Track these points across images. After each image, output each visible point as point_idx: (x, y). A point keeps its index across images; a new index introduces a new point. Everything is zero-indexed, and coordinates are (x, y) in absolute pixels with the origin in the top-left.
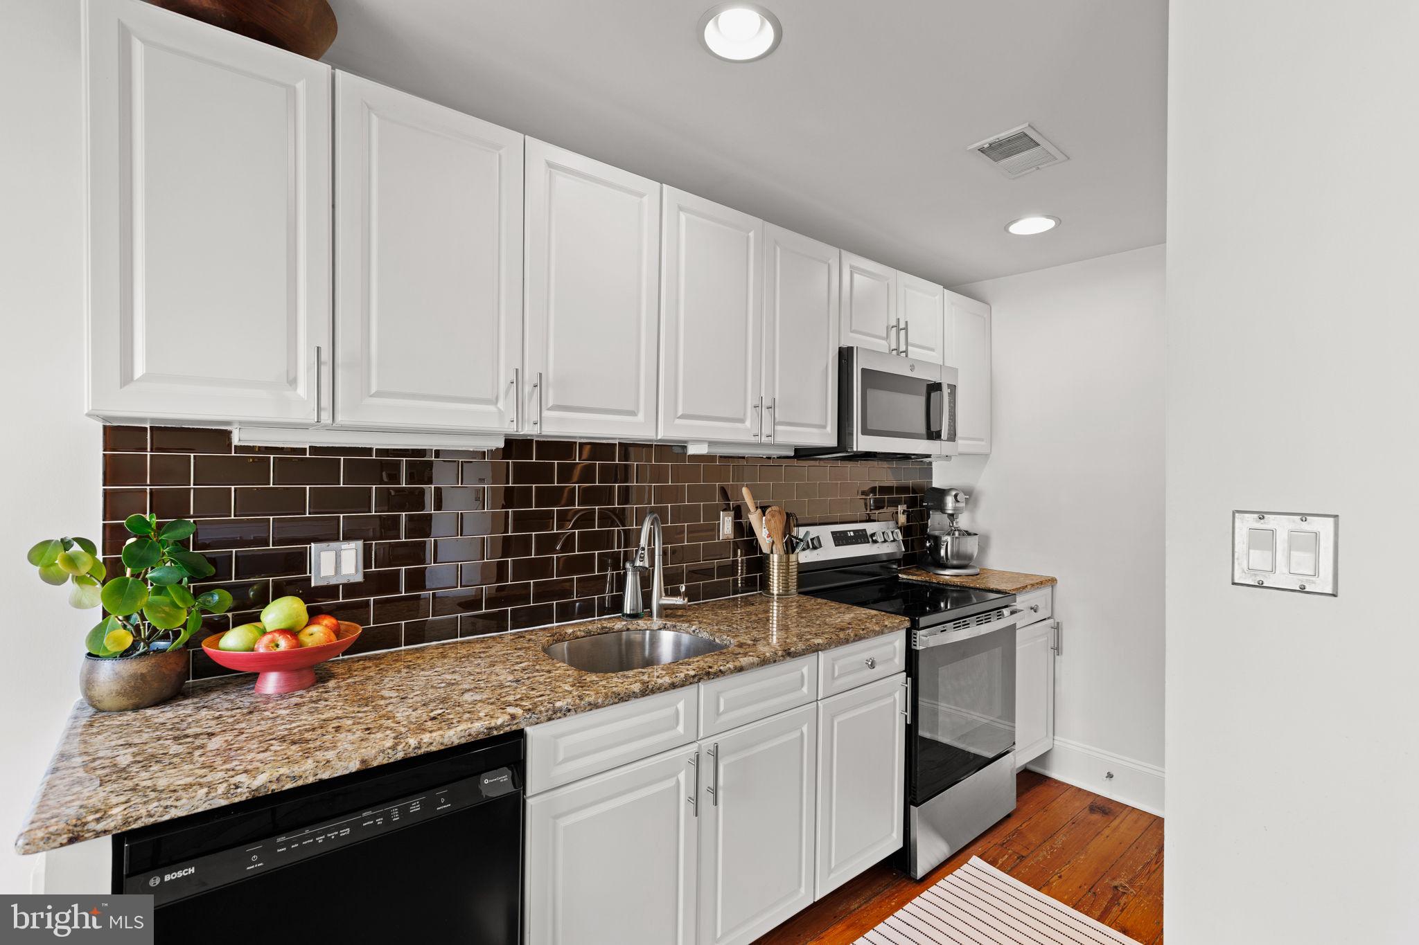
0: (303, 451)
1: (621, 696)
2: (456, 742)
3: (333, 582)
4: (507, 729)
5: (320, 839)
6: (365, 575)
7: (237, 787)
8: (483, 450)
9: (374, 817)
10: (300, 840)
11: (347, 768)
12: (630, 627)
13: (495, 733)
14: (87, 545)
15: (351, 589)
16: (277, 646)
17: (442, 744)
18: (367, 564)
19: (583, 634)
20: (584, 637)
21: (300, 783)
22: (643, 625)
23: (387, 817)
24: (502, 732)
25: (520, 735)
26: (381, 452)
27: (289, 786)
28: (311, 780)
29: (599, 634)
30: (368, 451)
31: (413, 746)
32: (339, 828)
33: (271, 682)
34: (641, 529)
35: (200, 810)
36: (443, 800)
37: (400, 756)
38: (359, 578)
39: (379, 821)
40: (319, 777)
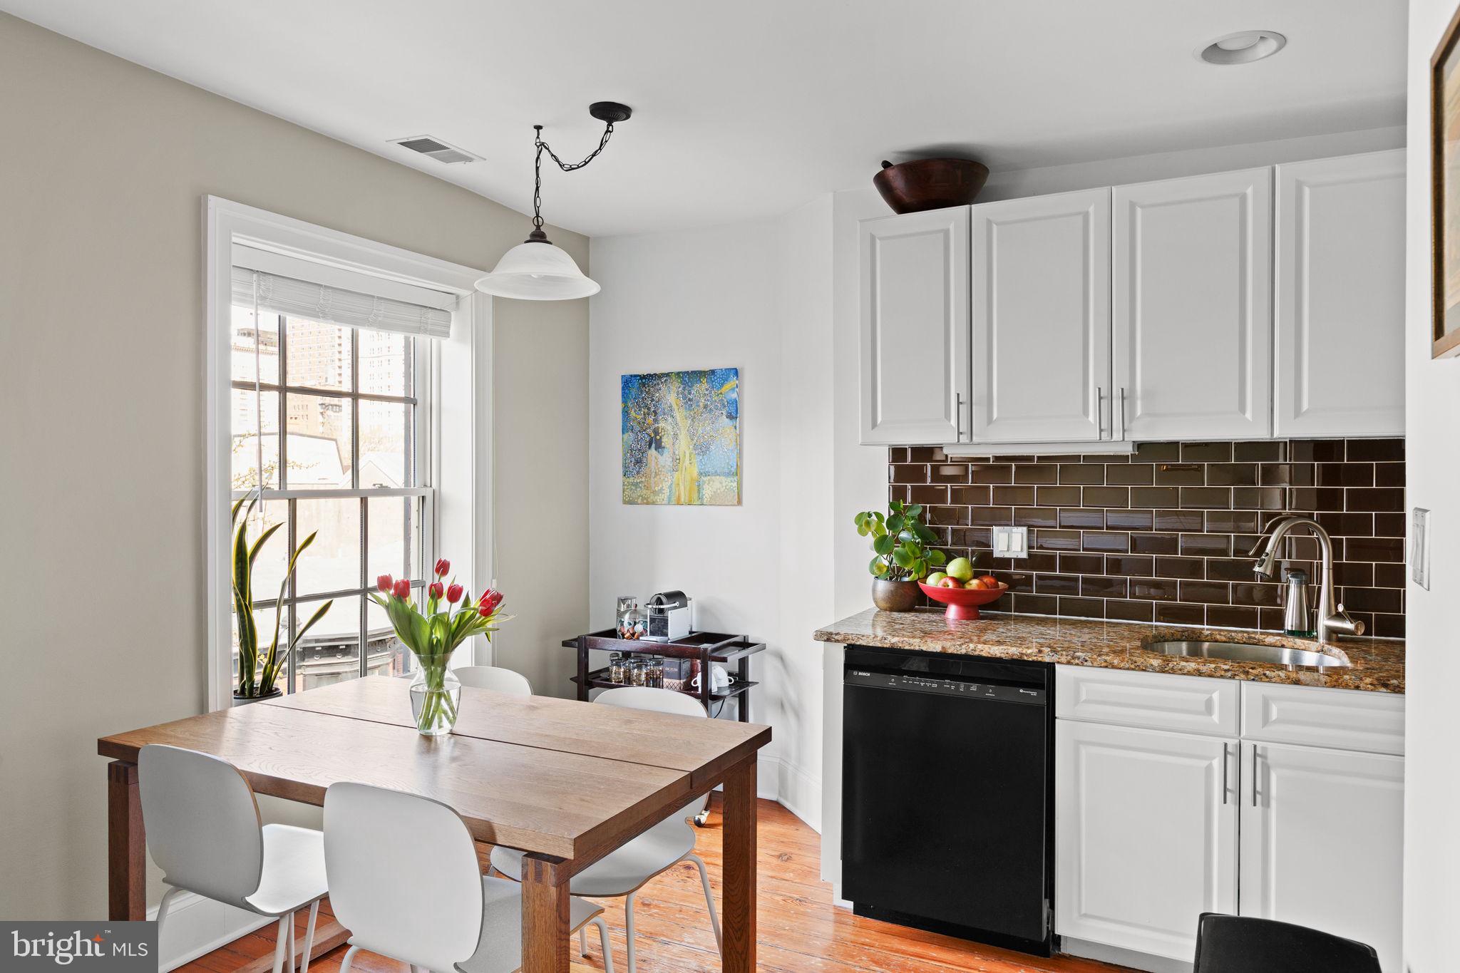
0: (987, 459)
1: (1138, 664)
2: (998, 655)
3: (1007, 555)
4: (1035, 658)
5: (922, 684)
6: (1029, 555)
7: (885, 639)
8: (1127, 454)
9: (950, 684)
10: (913, 681)
11: (935, 648)
12: (1285, 643)
13: (1025, 658)
14: (879, 515)
15: (1020, 563)
16: (948, 586)
17: (989, 653)
18: (1030, 547)
19: (1224, 639)
20: (1225, 642)
21: (912, 648)
22: (1300, 644)
23: (957, 687)
24: (1030, 659)
25: (1051, 667)
26: (1040, 458)
27: (907, 648)
28: (917, 648)
29: (1245, 643)
30: (1030, 458)
31: (971, 648)
32: (932, 682)
33: (953, 611)
34: (1270, 537)
35: (871, 645)
36: (991, 691)
37: (963, 651)
38: (1024, 555)
39: (953, 687)
40: (921, 648)
